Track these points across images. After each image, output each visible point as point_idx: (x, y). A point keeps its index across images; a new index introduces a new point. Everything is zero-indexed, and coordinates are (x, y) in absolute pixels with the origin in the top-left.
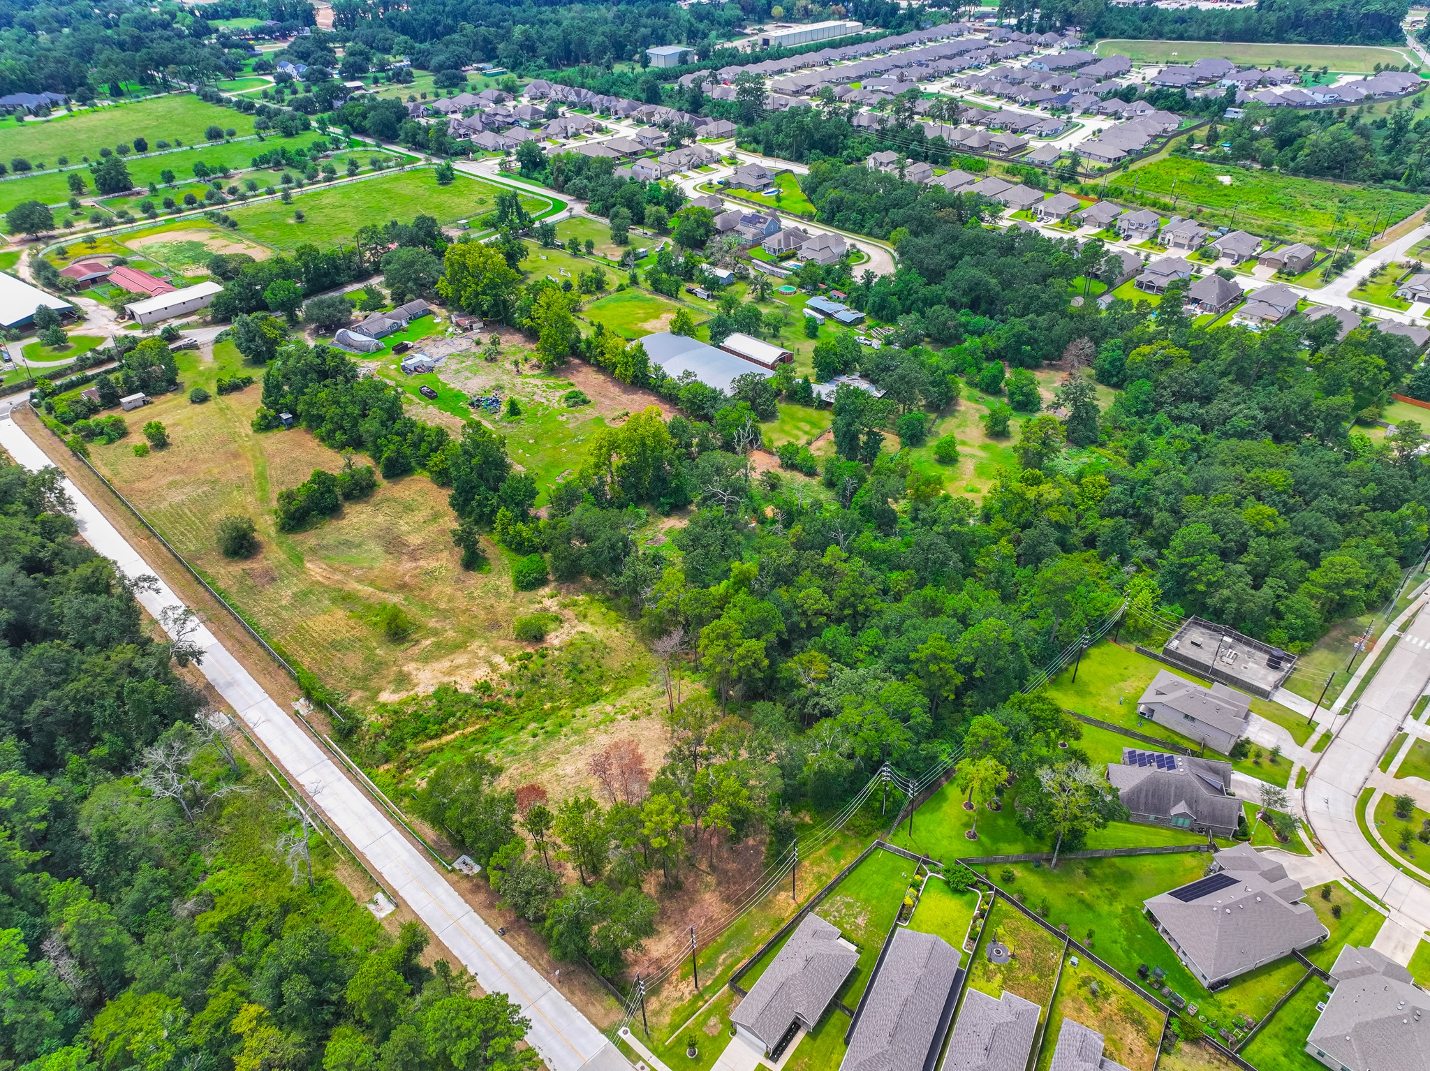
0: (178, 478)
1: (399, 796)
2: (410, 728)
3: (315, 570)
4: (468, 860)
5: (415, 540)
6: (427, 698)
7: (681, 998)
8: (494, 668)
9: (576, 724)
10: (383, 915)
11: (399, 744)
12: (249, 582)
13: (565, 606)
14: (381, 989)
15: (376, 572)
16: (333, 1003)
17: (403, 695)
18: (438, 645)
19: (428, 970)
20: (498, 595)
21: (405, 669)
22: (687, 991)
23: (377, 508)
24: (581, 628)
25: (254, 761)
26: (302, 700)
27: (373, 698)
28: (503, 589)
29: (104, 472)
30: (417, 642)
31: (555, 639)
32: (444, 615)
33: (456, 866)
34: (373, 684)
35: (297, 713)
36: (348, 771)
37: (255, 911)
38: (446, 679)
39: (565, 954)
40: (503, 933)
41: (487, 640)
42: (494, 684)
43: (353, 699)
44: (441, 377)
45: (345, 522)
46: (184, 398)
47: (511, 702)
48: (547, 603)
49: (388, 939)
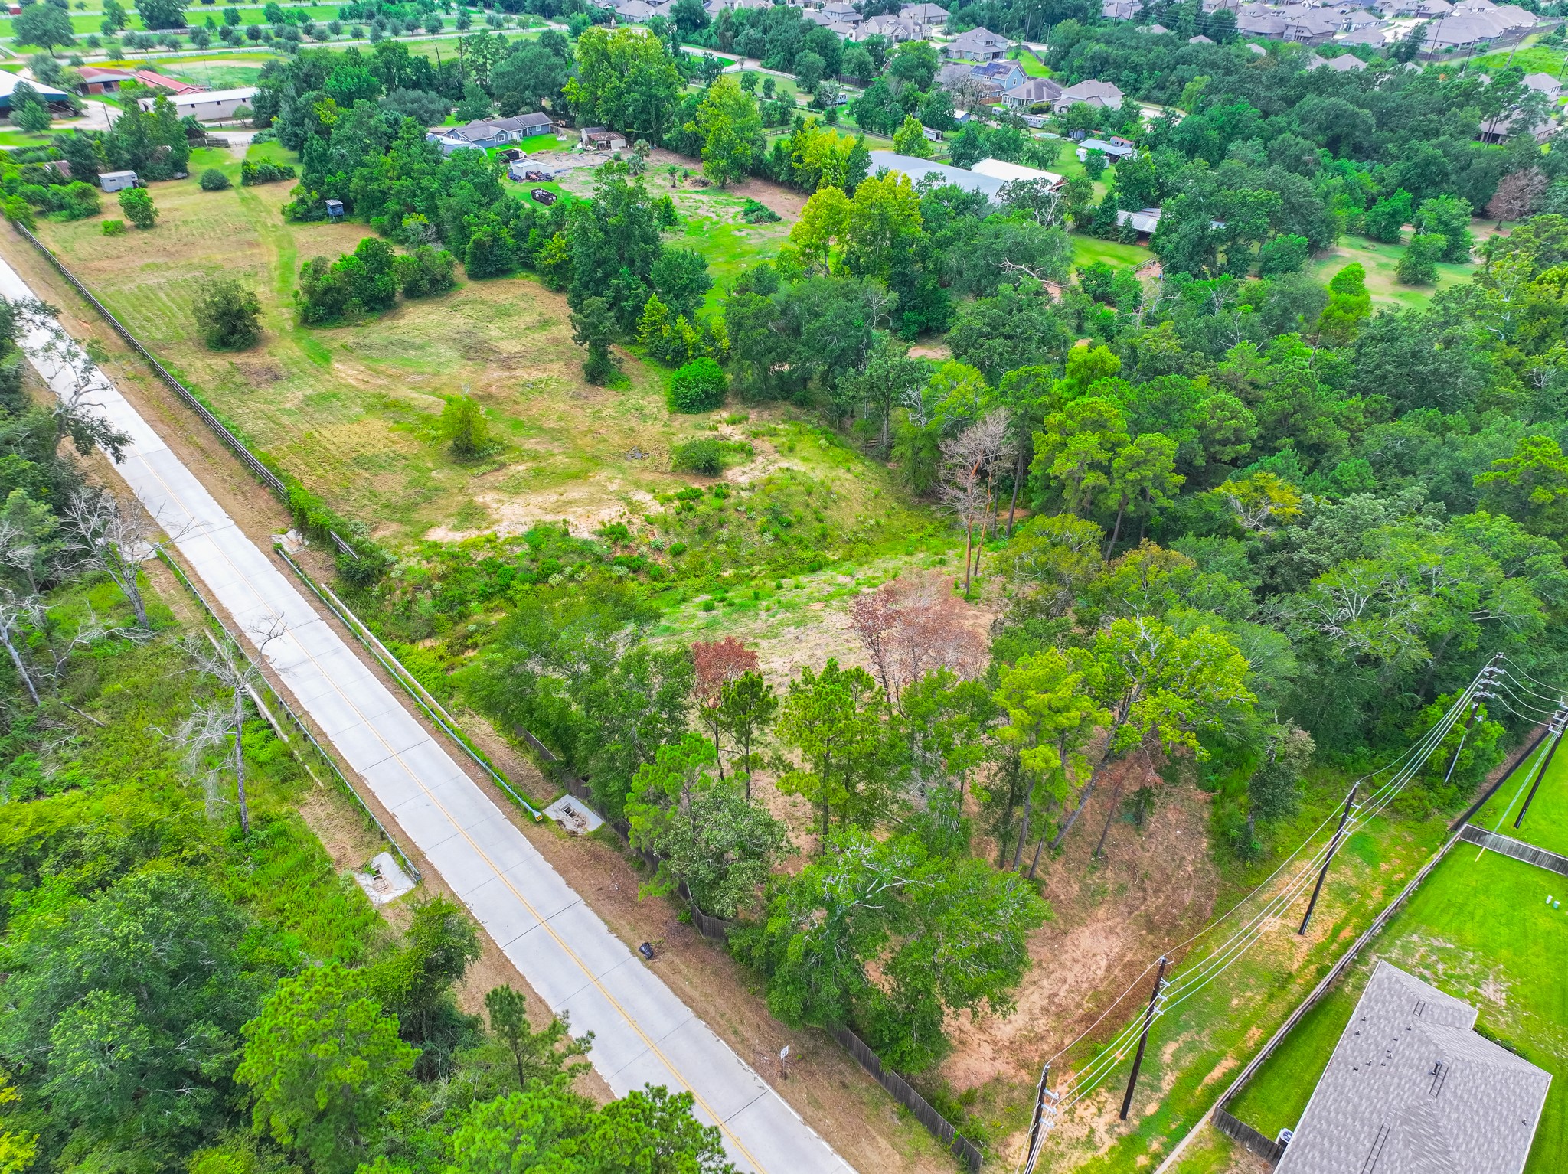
0: (160, 261)
1: (446, 691)
2: (478, 585)
3: (346, 372)
4: (577, 805)
5: (510, 347)
6: (514, 541)
7: (1089, 1142)
8: (634, 508)
9: (786, 596)
10: (386, 898)
11: (455, 607)
12: (239, 379)
13: (756, 435)
14: (320, 1051)
15: (445, 379)
16: (205, 1082)
17: (472, 535)
18: (538, 473)
19: (472, 1024)
20: (642, 416)
21: (479, 499)
22: (1101, 1125)
23: (454, 309)
24: (785, 464)
25: (184, 613)
26: (292, 534)
27: (417, 537)
28: (651, 410)
29: (53, 248)
30: (503, 466)
31: (739, 475)
32: (554, 435)
33: (553, 812)
34: (421, 515)
35: (278, 549)
36: (354, 639)
37: (69, 844)
38: (549, 518)
39: (807, 1009)
40: (649, 953)
41: (622, 471)
42: (633, 530)
43: (380, 534)
44: (563, 186)
45: (402, 321)
46: (193, 186)
47: (664, 562)
48: (725, 430)
49: (388, 946)
